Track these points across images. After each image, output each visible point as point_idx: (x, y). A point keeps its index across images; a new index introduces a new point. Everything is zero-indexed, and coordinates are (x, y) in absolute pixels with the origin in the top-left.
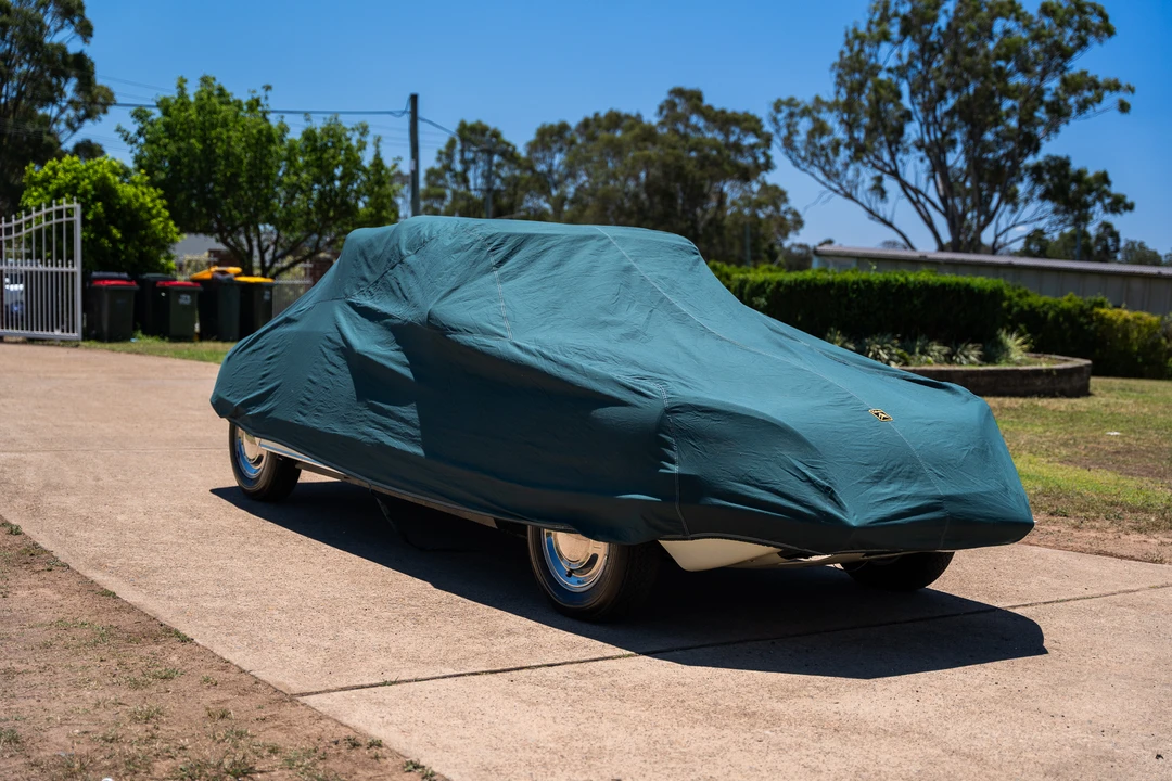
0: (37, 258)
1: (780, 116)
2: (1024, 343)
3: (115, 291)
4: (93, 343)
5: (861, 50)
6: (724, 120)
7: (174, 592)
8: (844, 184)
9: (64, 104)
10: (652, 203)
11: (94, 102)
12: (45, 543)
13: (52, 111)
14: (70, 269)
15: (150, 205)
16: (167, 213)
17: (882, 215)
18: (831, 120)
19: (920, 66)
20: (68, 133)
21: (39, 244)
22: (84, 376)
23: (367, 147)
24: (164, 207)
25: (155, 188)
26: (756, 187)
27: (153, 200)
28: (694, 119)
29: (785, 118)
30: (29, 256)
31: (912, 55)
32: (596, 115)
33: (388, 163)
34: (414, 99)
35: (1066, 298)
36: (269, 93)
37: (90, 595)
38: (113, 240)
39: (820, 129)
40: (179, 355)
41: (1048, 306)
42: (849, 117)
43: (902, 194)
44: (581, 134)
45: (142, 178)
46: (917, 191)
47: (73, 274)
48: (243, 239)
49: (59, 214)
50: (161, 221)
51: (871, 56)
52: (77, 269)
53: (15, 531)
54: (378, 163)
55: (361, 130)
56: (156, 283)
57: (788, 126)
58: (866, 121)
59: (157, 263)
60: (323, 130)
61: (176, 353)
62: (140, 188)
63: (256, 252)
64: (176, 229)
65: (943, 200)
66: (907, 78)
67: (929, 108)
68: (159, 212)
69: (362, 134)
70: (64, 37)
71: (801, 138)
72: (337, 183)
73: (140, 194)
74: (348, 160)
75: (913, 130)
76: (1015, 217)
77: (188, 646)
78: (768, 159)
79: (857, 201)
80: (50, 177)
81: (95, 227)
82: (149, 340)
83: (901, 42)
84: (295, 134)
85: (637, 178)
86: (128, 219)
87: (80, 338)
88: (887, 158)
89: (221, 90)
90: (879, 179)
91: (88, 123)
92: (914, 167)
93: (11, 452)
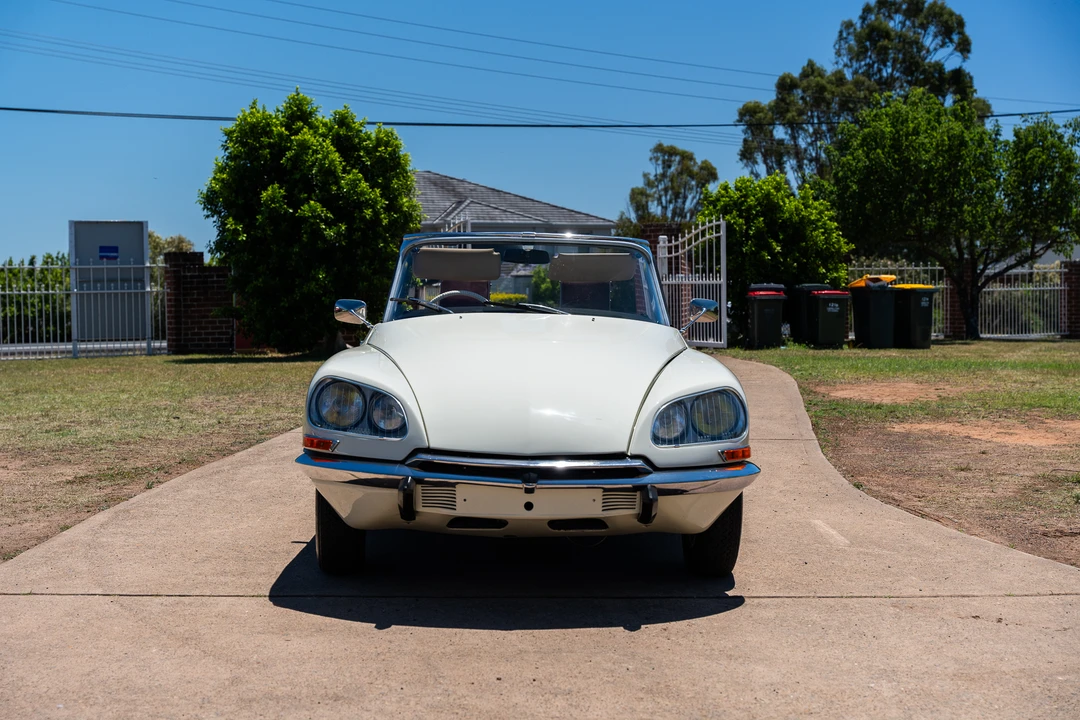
4: (737, 351)
14: (718, 282)
15: (814, 218)
24: (832, 218)
47: (718, 286)
49: (711, 230)
50: (825, 232)
52: (723, 281)
64: (844, 240)
68: (824, 224)
70: (943, 56)
82: (797, 348)
87: (726, 346)
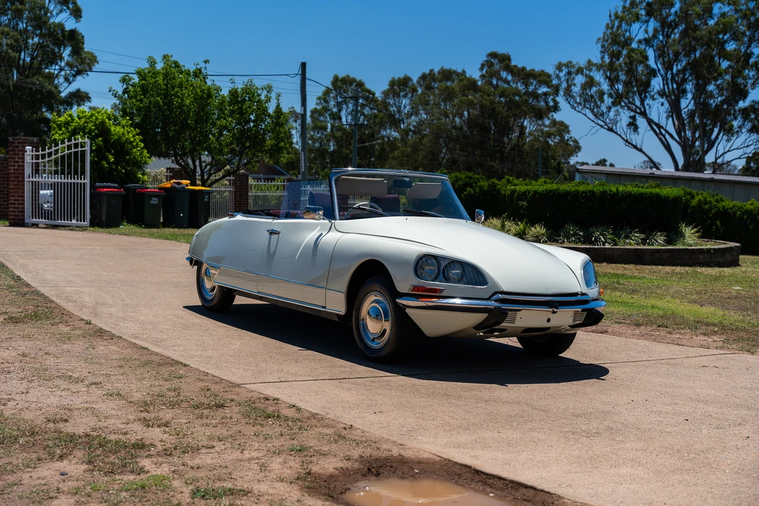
0: (61, 174)
1: (561, 74)
2: (697, 232)
3: (109, 195)
4: (97, 229)
5: (620, 26)
6: (525, 75)
7: (176, 348)
8: (608, 121)
9: (63, 64)
10: (472, 133)
11: (83, 63)
12: (105, 328)
13: (54, 69)
14: (83, 181)
15: (132, 140)
16: (143, 145)
17: (634, 143)
18: (598, 76)
19: (661, 38)
20: (66, 84)
21: (63, 165)
22: (99, 248)
23: (271, 100)
24: (141, 141)
25: (135, 128)
26: (547, 122)
27: (134, 136)
28: (504, 74)
29: (565, 75)
30: (56, 172)
31: (656, 30)
32: (432, 71)
33: (285, 109)
34: (304, 65)
35: (749, 202)
36: (207, 65)
37: (135, 349)
38: (109, 163)
39: (590, 83)
40: (152, 236)
41: (737, 208)
42: (610, 74)
43: (649, 128)
44: (421, 86)
45: (127, 122)
46: (659, 126)
47: (84, 184)
48: (190, 161)
49: (76, 146)
50: (139, 150)
51: (626, 31)
52: (87, 181)
53: (89, 323)
54: (278, 110)
55: (268, 89)
56: (136, 190)
57: (567, 81)
58: (623, 77)
59: (136, 177)
60: (242, 89)
61: (150, 235)
62: (126, 128)
63: (198, 169)
64: (148, 155)
65: (679, 133)
66: (652, 46)
67: (669, 67)
68: (137, 144)
69: (268, 92)
70: (63, 18)
71: (576, 90)
72: (252, 124)
73: (126, 133)
74: (259, 109)
75: (657, 83)
76: (730, 144)
77: (187, 367)
78: (556, 103)
79: (616, 133)
80: (69, 122)
81: (99, 153)
82: (132, 227)
83: (647, 22)
84: (225, 92)
85: (461, 116)
86: (119, 148)
87: (89, 225)
88: (638, 103)
89: (175, 63)
90: (633, 118)
91: (79, 78)
92: (658, 109)
93: (72, 287)
